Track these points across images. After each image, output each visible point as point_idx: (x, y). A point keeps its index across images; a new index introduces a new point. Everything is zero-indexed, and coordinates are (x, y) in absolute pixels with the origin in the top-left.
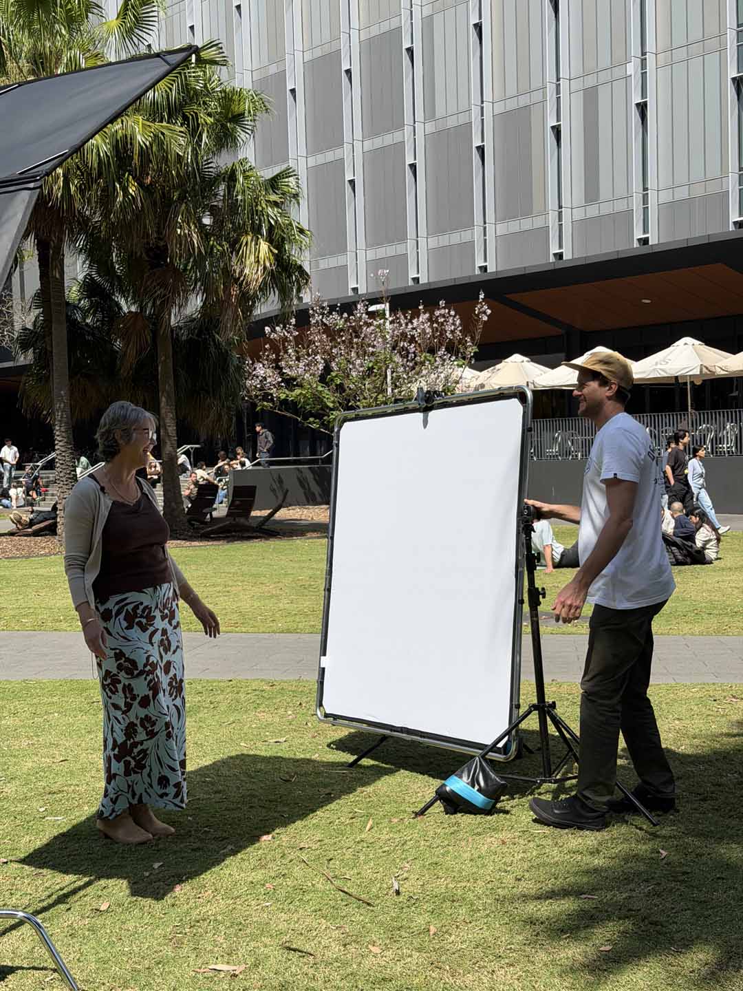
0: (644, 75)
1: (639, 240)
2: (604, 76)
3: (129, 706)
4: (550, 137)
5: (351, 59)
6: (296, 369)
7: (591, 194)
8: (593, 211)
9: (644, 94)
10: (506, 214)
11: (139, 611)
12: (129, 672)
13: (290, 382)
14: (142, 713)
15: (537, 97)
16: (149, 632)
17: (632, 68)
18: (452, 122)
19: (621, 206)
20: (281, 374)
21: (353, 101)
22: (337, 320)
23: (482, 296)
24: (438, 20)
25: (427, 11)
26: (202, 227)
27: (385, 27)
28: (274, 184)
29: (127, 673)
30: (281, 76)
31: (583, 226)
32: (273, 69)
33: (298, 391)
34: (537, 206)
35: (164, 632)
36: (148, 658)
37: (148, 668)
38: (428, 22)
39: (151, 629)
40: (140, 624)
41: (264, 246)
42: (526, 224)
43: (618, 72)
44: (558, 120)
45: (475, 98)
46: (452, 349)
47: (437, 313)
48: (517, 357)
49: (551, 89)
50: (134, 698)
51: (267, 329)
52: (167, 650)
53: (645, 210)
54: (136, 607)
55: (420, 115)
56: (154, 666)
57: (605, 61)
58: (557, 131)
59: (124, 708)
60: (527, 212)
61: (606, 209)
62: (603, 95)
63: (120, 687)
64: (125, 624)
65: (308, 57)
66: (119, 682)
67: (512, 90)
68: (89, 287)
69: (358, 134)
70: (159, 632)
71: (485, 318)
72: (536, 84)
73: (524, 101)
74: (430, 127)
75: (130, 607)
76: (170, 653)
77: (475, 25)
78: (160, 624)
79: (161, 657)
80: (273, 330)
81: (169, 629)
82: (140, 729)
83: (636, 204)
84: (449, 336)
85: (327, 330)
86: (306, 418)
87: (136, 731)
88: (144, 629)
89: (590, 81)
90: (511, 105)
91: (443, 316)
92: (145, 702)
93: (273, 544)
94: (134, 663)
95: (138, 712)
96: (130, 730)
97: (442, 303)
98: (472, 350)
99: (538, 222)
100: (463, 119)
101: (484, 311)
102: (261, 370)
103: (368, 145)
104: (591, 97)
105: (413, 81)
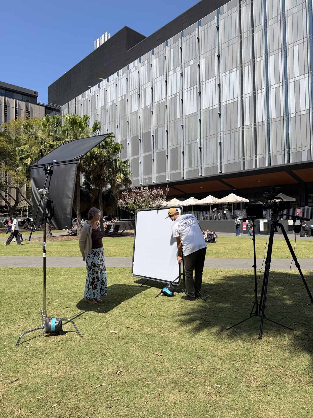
0: (201, 142)
1: (200, 175)
2: (192, 142)
3: (93, 274)
4: (182, 154)
5: (141, 137)
6: (129, 201)
7: (190, 165)
8: (190, 169)
9: (201, 145)
10: (172, 169)
11: (97, 253)
12: (94, 266)
13: (127, 204)
14: (96, 275)
15: (179, 146)
16: (98, 257)
17: (198, 140)
18: (161, 150)
19: (196, 168)
20: (125, 202)
21: (141, 145)
22: (137, 190)
23: (167, 186)
24: (159, 129)
25: (156, 128)
26: (109, 171)
27: (148, 131)
28: (125, 162)
29: (93, 266)
30: (126, 140)
31: (188, 172)
32: (124, 139)
33: (129, 205)
34: (179, 168)
35: (101, 257)
36: (98, 263)
37: (98, 265)
38: (157, 130)
39: (99, 257)
40: (97, 256)
41: (122, 175)
42: (177, 171)
43: (195, 141)
44: (183, 150)
45: (166, 146)
46: (161, 197)
47: (158, 189)
48: (175, 199)
49: (182, 144)
50: (95, 272)
51: (122, 192)
52: (102, 261)
53: (201, 169)
54: (96, 252)
55: (155, 149)
56: (99, 265)
57: (193, 139)
58: (183, 153)
59: (92, 274)
60: (177, 169)
61: (193, 169)
62: (193, 145)
63: (91, 269)
64: (93, 256)
65: (132, 136)
66: (92, 268)
67: (174, 144)
68: (85, 183)
69: (142, 152)
70: (100, 257)
71: (168, 191)
72: (179, 143)
73: (176, 146)
74: (157, 151)
75: (95, 252)
76: (103, 262)
77: (166, 131)
78: (101, 255)
79: (101, 263)
80: (124, 193)
81: (102, 256)
82: (96, 279)
83: (199, 167)
84: (161, 194)
85: (135, 192)
86: (130, 211)
87: (95, 279)
88: (97, 257)
89: (190, 143)
90: (174, 147)
91: (159, 190)
92: (97, 273)
93: (123, 238)
94: (95, 264)
95: (95, 275)
96: (94, 279)
97: (159, 187)
98: (165, 197)
99: (179, 171)
100: (164, 150)
101: (168, 189)
102: (121, 201)
103: (144, 155)
104: (190, 146)
105: (153, 142)
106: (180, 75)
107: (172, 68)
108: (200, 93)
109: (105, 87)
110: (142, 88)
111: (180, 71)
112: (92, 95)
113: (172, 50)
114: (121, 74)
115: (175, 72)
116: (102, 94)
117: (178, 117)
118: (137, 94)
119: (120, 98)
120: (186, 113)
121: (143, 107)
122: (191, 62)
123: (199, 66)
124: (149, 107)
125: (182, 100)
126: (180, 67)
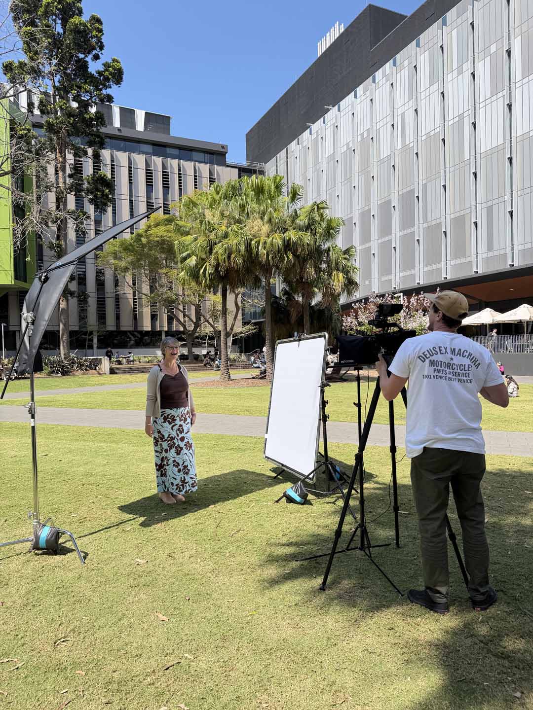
0: (512, 200)
1: (510, 265)
2: (495, 202)
4: (473, 226)
5: (395, 202)
6: (363, 319)
7: (490, 248)
8: (491, 254)
9: (512, 208)
10: (456, 256)
11: (169, 417)
13: (360, 324)
15: (468, 211)
17: (507, 197)
18: (434, 223)
19: (502, 252)
20: (357, 321)
24: (429, 185)
25: (424, 182)
27: (408, 189)
28: (347, 252)
30: (369, 210)
31: (487, 260)
32: (367, 208)
33: (363, 327)
34: (468, 253)
36: (169, 435)
38: (425, 186)
40: (169, 421)
41: (341, 275)
42: (463, 260)
43: (501, 200)
44: (476, 219)
45: (443, 213)
47: (420, 296)
49: (473, 207)
52: (181, 432)
53: (513, 253)
55: (421, 221)
57: (496, 196)
58: (476, 224)
60: (464, 256)
61: (496, 253)
62: (495, 208)
64: (163, 421)
65: (379, 202)
67: (458, 209)
69: (397, 230)
72: (467, 205)
73: (462, 213)
74: (425, 225)
75: (166, 415)
76: (183, 434)
77: (443, 186)
78: (178, 422)
79: (178, 435)
80: (355, 305)
81: (184, 424)
83: (509, 251)
88: (170, 423)
89: (490, 204)
90: (457, 215)
99: (468, 260)
100: (438, 221)
102: (349, 319)
103: (401, 234)
104: (490, 210)
105: (419, 208)
106: (471, 77)
107: (455, 66)
108: (510, 106)
109: (334, 122)
110: (399, 113)
111: (469, 70)
112: (313, 138)
113: (454, 32)
114: (362, 93)
115: (460, 72)
116: (328, 134)
117: (467, 157)
118: (389, 125)
119: (359, 137)
120: (482, 148)
121: (400, 147)
122: (493, 49)
123: (509, 53)
124: (411, 145)
125: (474, 124)
126: (469, 62)
